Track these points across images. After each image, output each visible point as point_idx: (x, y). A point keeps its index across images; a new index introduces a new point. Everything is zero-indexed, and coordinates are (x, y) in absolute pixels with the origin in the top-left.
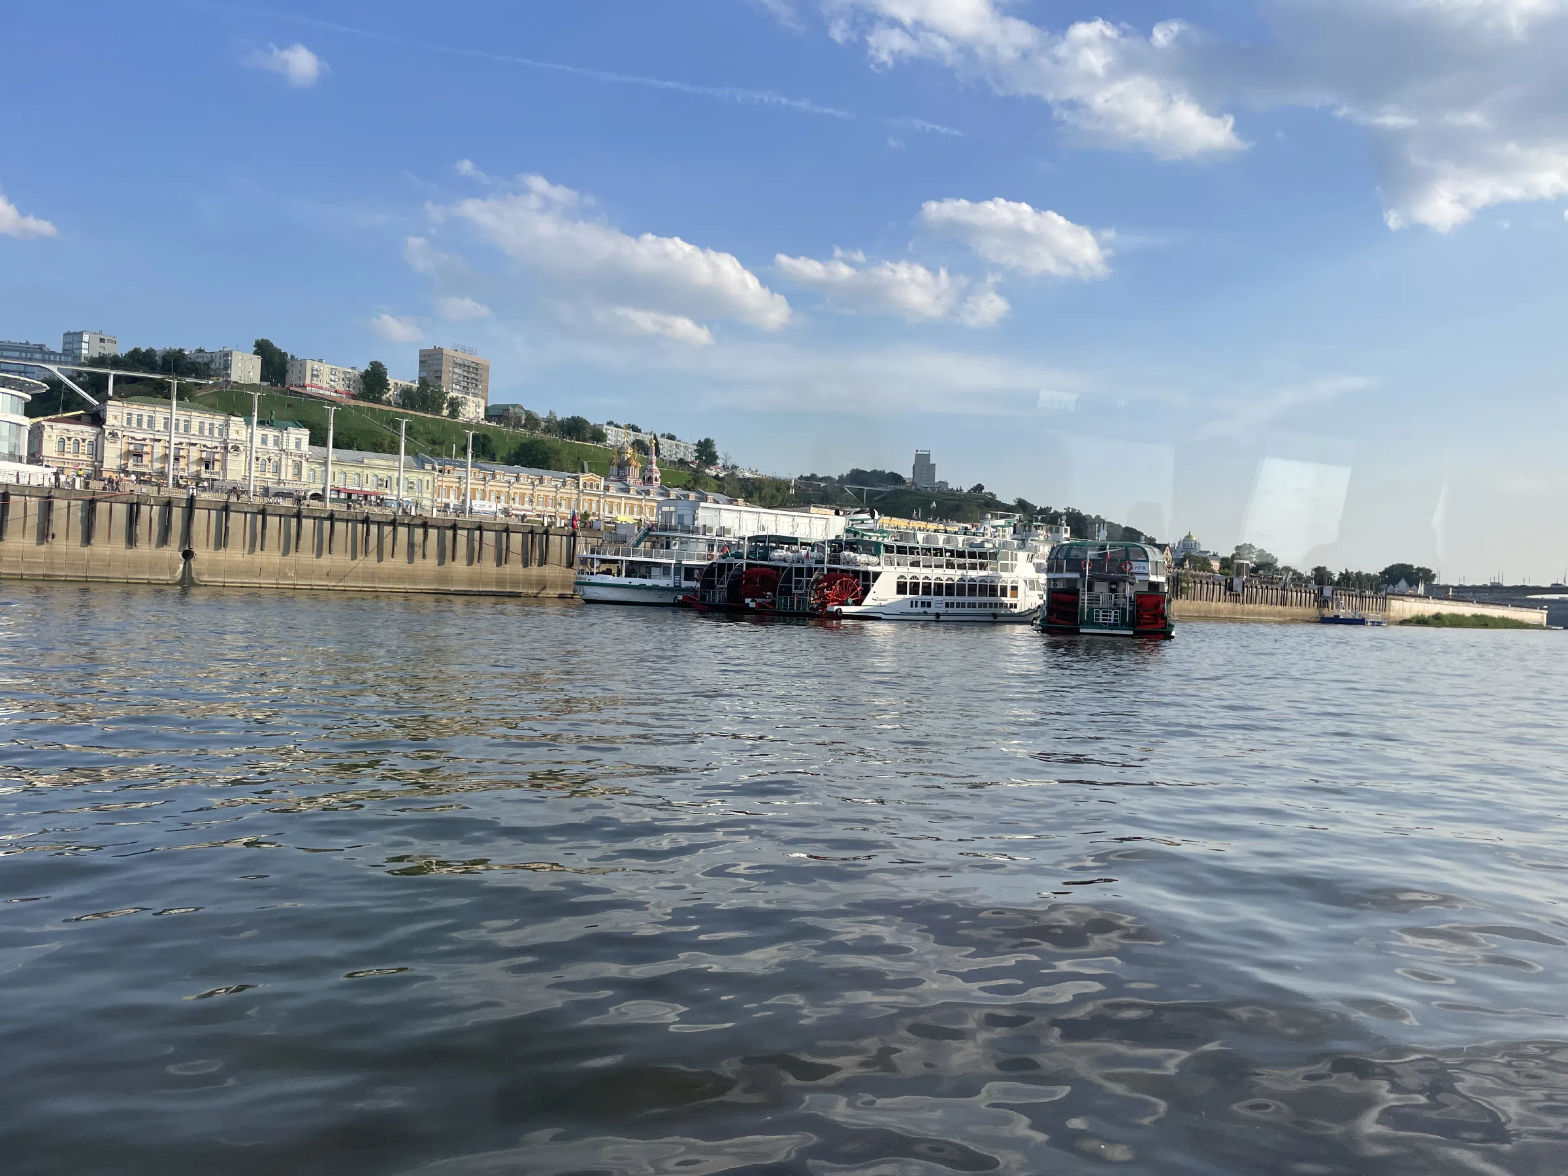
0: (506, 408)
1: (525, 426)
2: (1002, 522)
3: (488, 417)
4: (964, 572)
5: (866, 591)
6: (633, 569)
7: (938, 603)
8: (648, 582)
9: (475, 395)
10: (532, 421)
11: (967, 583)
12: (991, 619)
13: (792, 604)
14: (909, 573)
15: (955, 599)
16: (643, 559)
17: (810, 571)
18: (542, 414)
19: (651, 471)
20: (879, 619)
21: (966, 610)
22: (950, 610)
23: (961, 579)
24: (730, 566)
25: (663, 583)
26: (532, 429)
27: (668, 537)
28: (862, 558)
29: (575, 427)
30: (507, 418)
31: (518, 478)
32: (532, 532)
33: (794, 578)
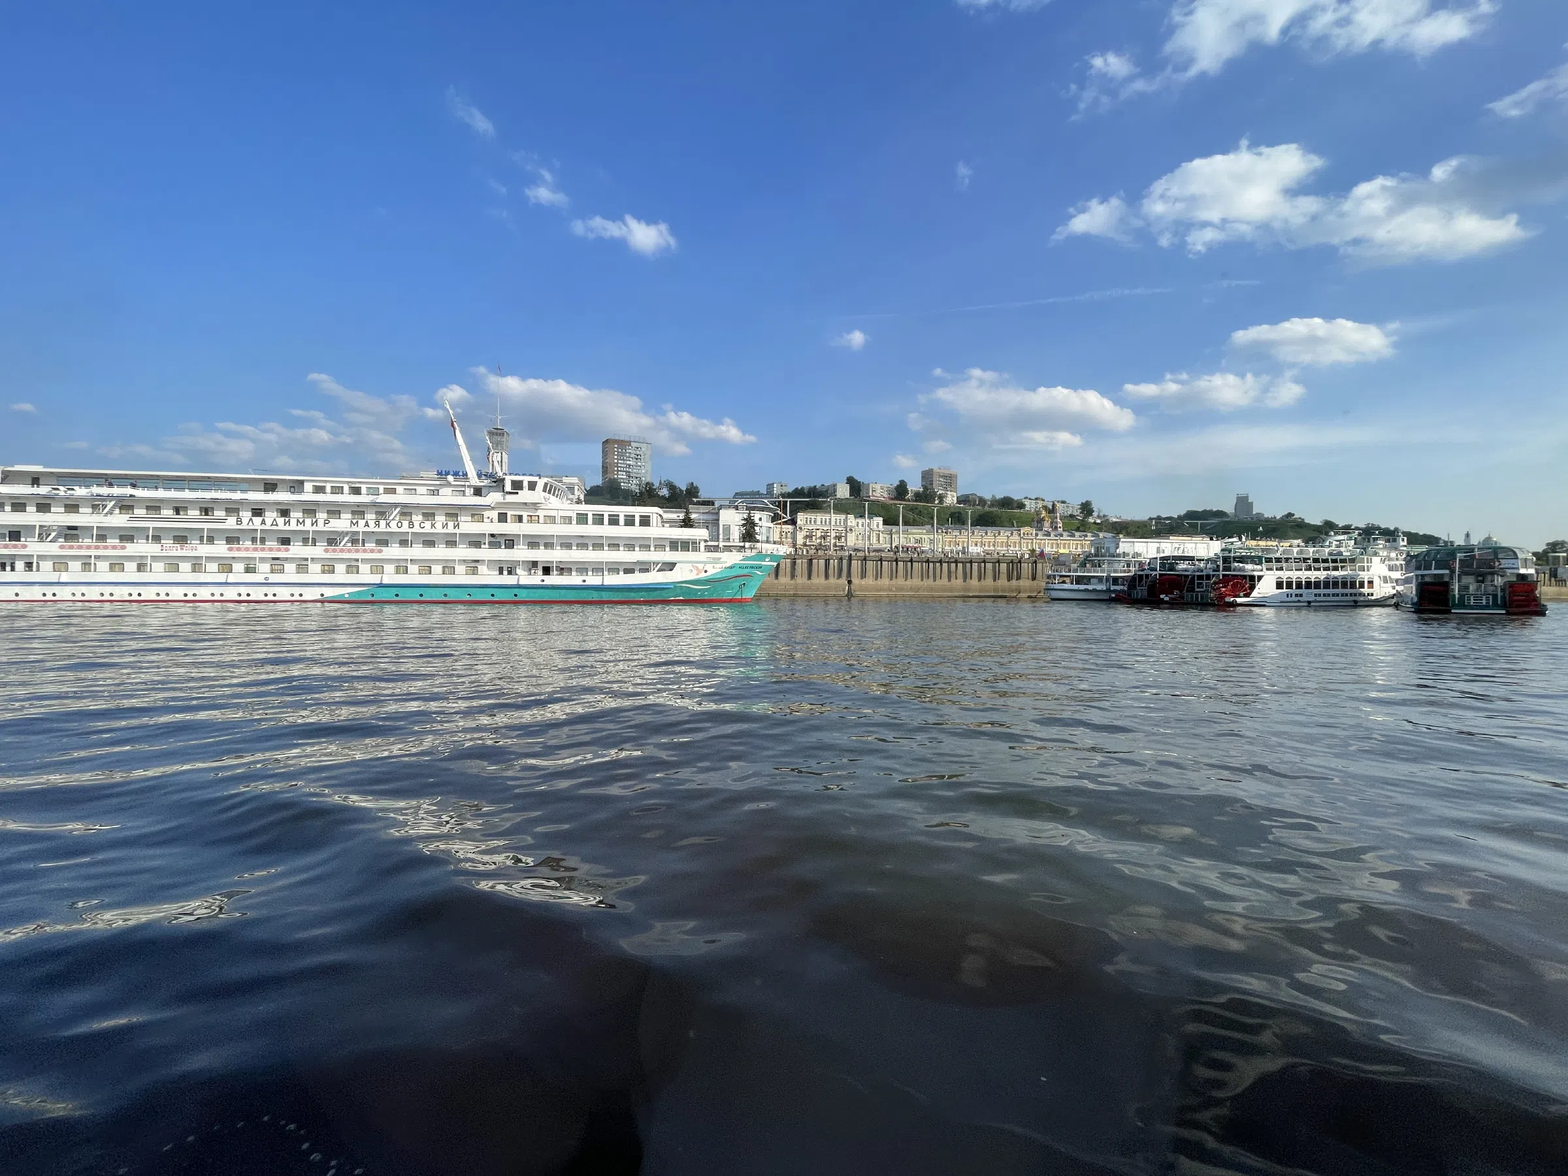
0: (967, 496)
1: (979, 505)
2: (1345, 537)
3: (959, 502)
4: (1329, 572)
5: (1252, 588)
6: (1079, 580)
7: (1308, 595)
8: (1090, 587)
9: (951, 491)
10: (982, 501)
11: (1331, 580)
12: (1352, 604)
13: (1197, 598)
14: (1285, 575)
15: (1322, 591)
16: (1086, 574)
17: (1208, 577)
18: (988, 497)
19: (1057, 523)
20: (1264, 606)
21: (1331, 598)
22: (1318, 599)
23: (1327, 578)
24: (1147, 576)
25: (1100, 587)
26: (984, 506)
27: (1099, 561)
28: (1249, 567)
29: (1007, 503)
30: (969, 501)
31: (986, 533)
32: (1012, 562)
33: (1196, 582)
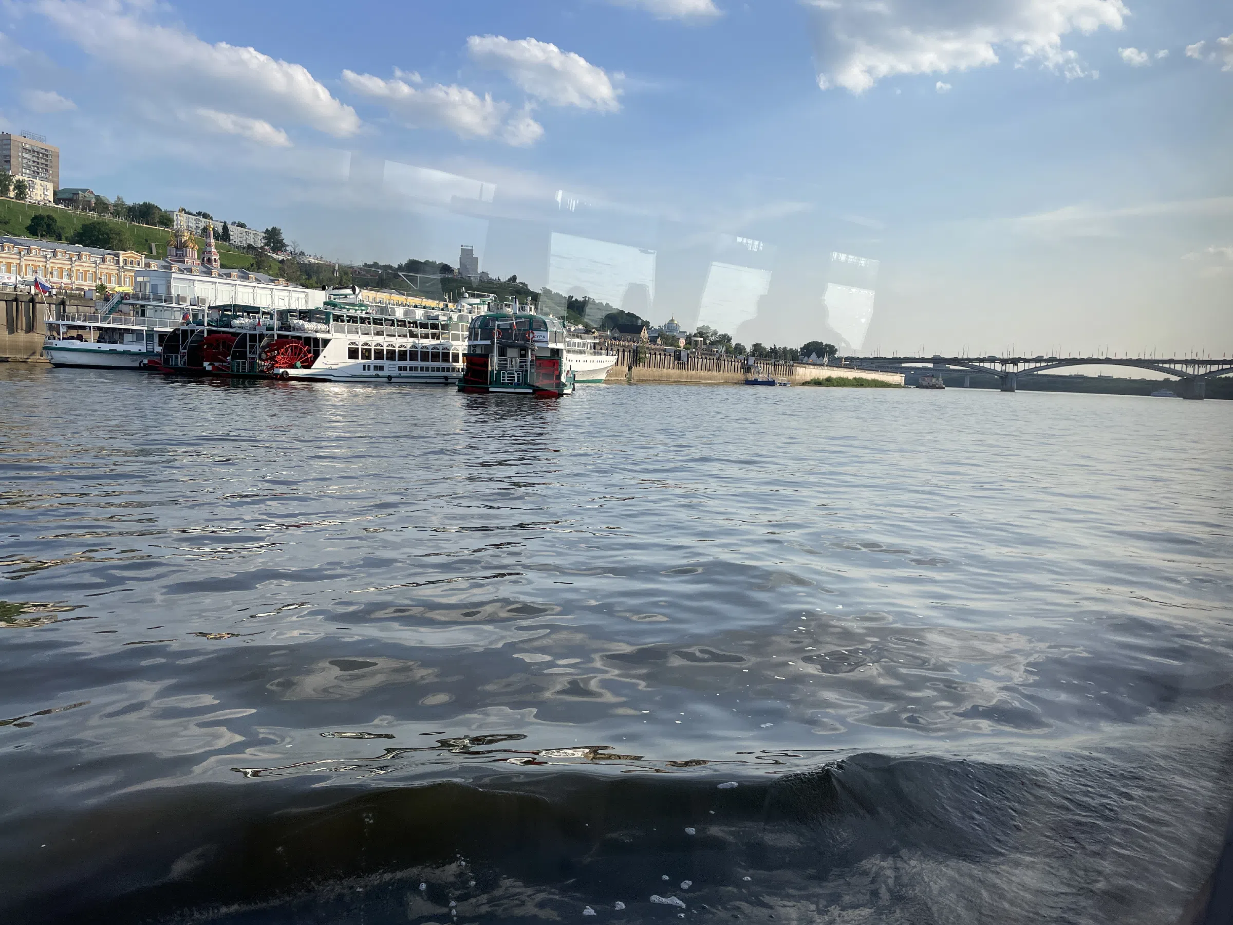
0: (75, 192)
1: (94, 210)
2: (477, 301)
3: (57, 200)
4: (416, 340)
5: (317, 355)
6: (106, 335)
7: (391, 367)
8: (119, 347)
10: (101, 205)
11: (419, 350)
13: (244, 367)
14: (360, 340)
15: (408, 363)
16: (111, 326)
17: (262, 336)
18: (111, 199)
19: (210, 253)
20: (329, 381)
21: (419, 373)
22: (403, 373)
23: (414, 346)
24: (192, 332)
25: (134, 348)
26: (100, 213)
27: (142, 306)
28: (309, 326)
29: (145, 212)
30: (75, 201)
31: (55, 254)
33: (248, 343)
